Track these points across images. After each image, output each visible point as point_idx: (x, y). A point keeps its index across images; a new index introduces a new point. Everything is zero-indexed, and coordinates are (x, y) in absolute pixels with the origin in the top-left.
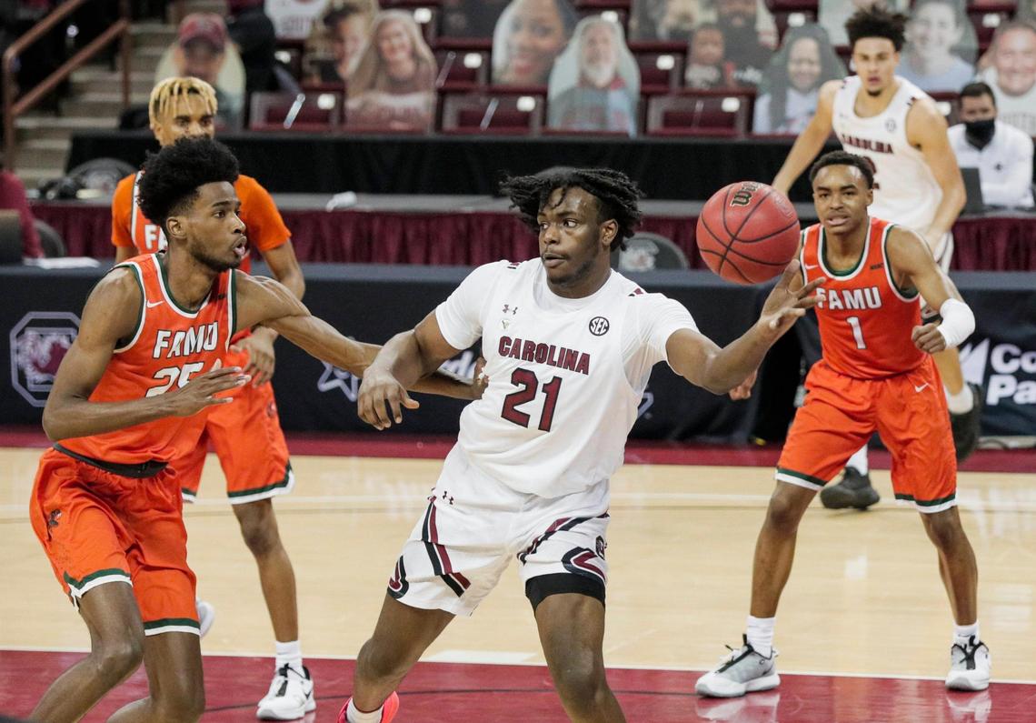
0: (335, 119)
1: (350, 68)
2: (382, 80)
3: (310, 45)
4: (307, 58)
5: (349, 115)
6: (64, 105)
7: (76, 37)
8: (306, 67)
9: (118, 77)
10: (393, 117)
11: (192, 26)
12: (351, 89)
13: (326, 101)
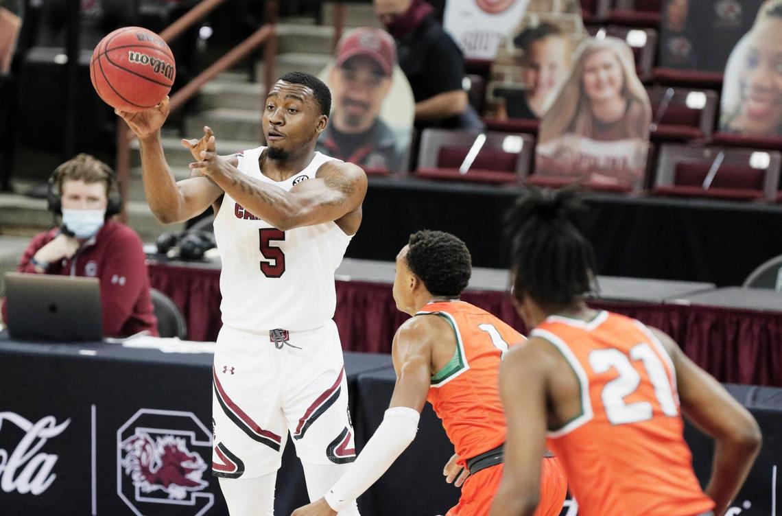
0: (522, 167)
1: (543, 103)
2: (583, 122)
3: (496, 69)
4: (492, 86)
5: (540, 162)
6: (190, 122)
7: (210, 40)
8: (490, 97)
9: (258, 89)
10: (595, 169)
11: (353, 42)
12: (544, 128)
13: (513, 144)
